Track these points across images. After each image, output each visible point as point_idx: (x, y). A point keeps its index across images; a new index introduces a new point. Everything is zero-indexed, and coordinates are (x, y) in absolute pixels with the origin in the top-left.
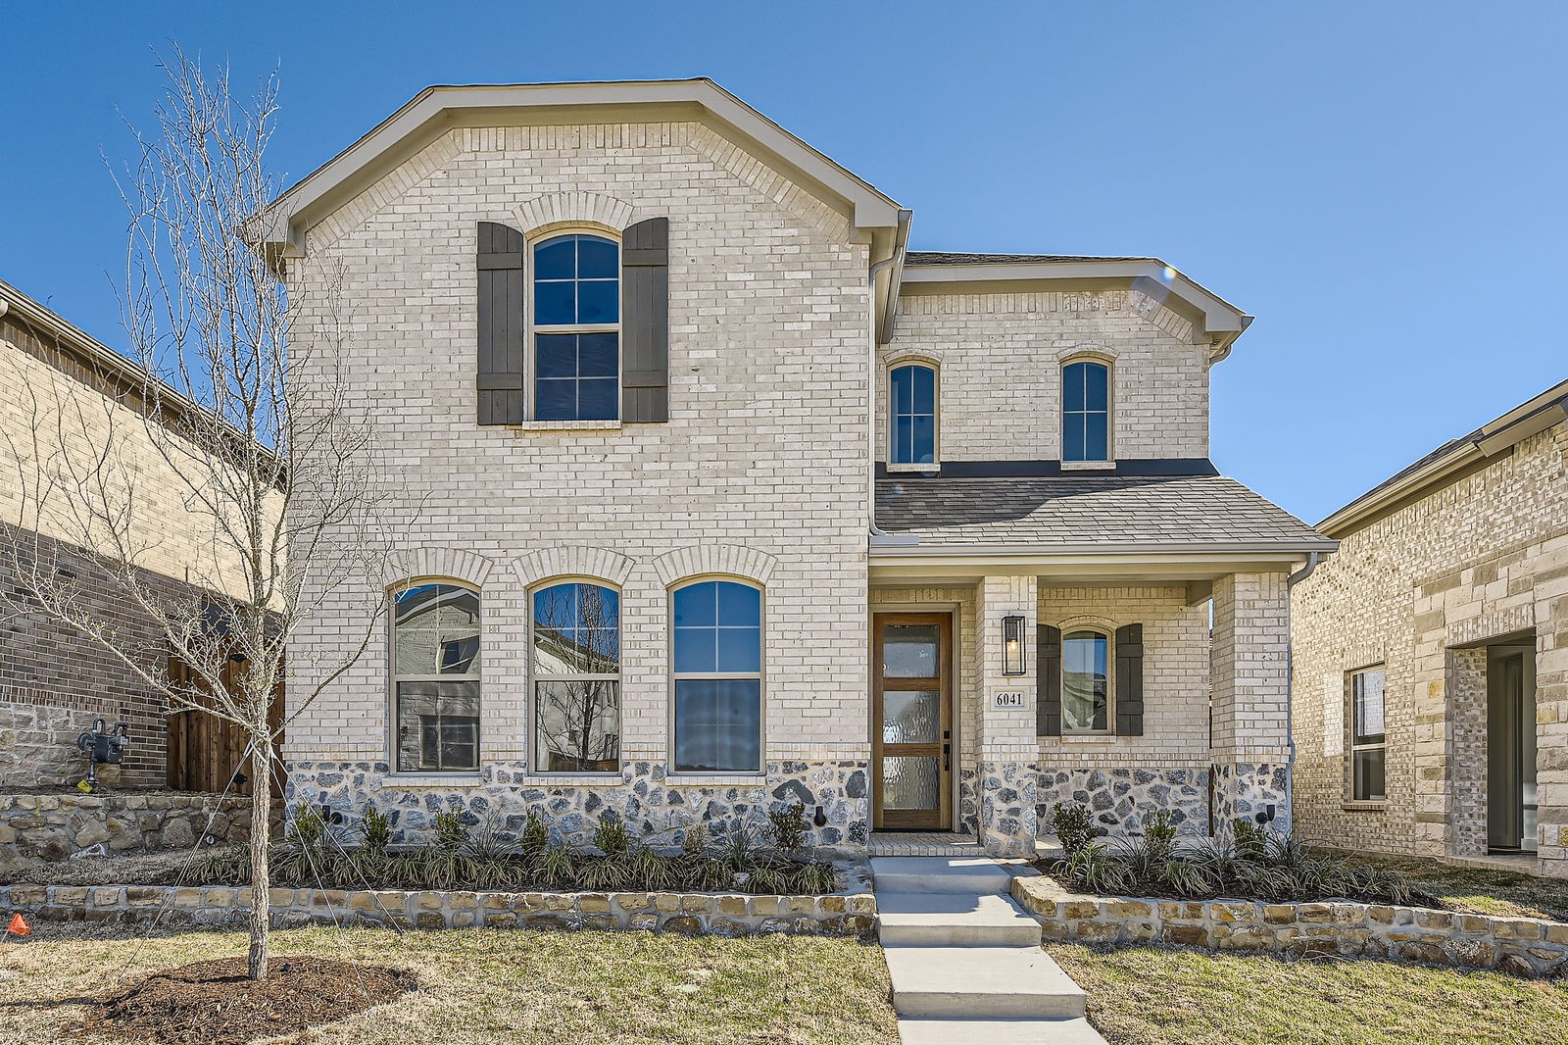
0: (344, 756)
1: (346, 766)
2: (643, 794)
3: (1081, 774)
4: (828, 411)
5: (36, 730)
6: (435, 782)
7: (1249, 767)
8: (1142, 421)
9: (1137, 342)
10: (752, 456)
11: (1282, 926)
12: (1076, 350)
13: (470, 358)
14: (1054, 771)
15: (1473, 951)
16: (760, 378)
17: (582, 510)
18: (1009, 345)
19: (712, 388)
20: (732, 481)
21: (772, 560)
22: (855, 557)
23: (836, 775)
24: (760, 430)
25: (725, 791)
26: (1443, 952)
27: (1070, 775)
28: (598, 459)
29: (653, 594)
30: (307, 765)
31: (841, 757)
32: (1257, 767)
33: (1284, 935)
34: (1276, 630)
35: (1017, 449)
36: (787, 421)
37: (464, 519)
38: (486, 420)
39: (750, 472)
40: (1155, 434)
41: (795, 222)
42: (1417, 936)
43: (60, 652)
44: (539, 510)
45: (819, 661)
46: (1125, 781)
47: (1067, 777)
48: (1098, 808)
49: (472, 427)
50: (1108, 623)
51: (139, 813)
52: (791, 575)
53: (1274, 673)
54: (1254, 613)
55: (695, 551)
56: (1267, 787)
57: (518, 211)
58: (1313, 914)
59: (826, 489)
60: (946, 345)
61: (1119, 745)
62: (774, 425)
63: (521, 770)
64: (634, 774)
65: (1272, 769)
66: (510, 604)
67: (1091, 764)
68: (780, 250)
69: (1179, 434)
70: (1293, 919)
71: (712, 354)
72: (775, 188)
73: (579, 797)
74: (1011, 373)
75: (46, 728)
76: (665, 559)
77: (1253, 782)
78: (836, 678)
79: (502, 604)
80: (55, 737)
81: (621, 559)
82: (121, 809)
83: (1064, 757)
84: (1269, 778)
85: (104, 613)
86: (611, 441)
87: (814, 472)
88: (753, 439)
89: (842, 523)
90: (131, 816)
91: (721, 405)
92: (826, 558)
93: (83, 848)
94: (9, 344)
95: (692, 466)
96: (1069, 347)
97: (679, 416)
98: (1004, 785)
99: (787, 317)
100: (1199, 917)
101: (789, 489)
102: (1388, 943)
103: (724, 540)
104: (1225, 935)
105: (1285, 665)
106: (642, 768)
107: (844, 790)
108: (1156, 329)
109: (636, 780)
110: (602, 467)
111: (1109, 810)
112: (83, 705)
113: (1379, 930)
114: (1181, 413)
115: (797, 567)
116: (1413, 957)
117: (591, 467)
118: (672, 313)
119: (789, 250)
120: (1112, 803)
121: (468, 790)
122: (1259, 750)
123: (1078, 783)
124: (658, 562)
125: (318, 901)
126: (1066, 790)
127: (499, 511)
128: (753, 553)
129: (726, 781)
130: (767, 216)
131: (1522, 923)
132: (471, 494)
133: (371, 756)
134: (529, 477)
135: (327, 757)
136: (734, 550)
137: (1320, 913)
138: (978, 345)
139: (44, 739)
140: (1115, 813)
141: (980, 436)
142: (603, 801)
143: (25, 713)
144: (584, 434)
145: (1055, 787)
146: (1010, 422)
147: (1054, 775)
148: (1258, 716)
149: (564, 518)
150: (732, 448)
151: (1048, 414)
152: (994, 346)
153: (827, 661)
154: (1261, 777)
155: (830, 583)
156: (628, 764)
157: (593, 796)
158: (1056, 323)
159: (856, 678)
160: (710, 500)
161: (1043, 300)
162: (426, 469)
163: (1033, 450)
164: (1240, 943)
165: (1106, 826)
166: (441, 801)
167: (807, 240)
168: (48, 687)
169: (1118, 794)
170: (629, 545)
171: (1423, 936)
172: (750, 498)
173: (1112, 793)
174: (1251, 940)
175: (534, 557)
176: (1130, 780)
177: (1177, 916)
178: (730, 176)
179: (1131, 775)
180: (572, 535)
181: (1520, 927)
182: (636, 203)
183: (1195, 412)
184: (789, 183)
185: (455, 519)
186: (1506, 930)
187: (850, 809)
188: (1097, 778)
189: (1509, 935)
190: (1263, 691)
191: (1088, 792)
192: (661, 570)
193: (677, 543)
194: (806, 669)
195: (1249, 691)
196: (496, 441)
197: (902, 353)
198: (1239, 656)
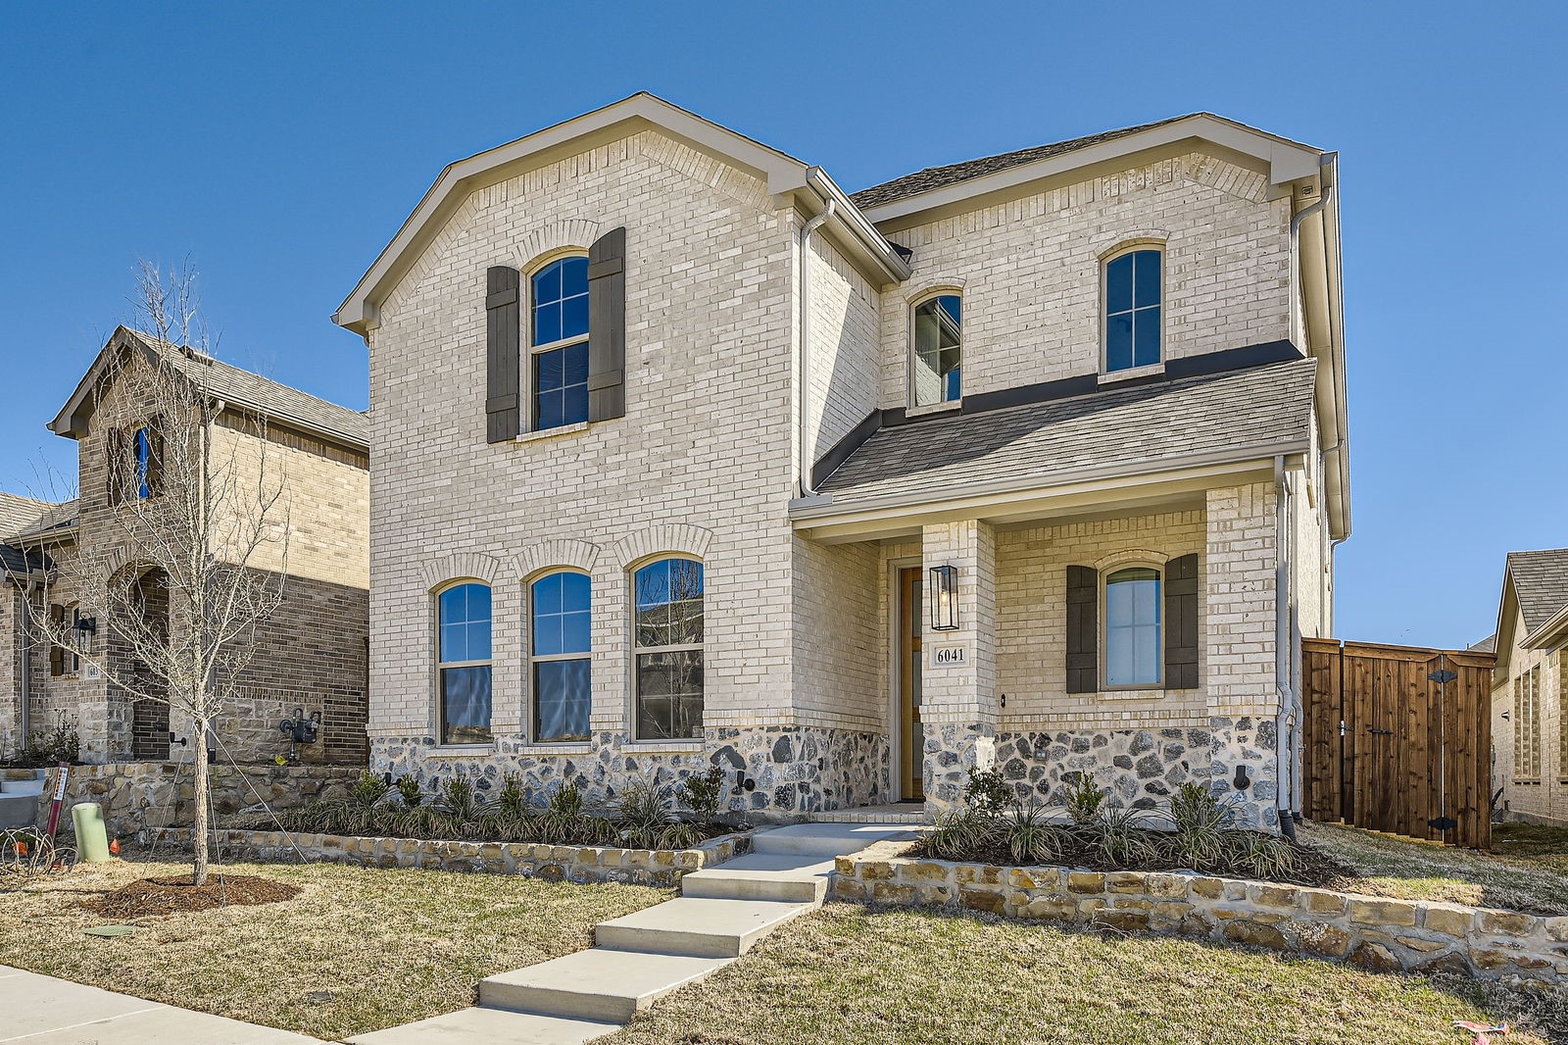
0: (403, 732)
1: (405, 740)
2: (607, 761)
3: (1123, 736)
4: (757, 381)
5: (254, 718)
6: (459, 752)
7: (1226, 721)
8: (1200, 308)
9: (1193, 215)
10: (691, 437)
11: (1087, 895)
12: (1117, 241)
13: (483, 388)
14: (1090, 733)
15: (1317, 936)
16: (699, 360)
17: (561, 506)
18: (1039, 252)
19: (659, 378)
20: (676, 463)
21: (708, 534)
22: (780, 523)
23: (765, 741)
24: (698, 410)
25: (670, 758)
26: (1280, 934)
27: (1109, 738)
28: (573, 459)
29: (612, 577)
30: (382, 740)
31: (767, 722)
32: (1235, 721)
33: (1087, 905)
34: (1259, 554)
35: (1047, 369)
36: (722, 397)
37: (480, 527)
38: (493, 438)
39: (690, 452)
40: (1218, 321)
41: (727, 202)
42: (1247, 915)
43: (274, 658)
44: (530, 511)
45: (748, 628)
46: (1177, 743)
47: (1106, 740)
48: (1142, 775)
49: (485, 446)
50: (1155, 556)
51: (300, 780)
52: (724, 547)
53: (1257, 606)
54: (1230, 536)
55: (645, 533)
56: (1250, 745)
57: (516, 252)
58: (1124, 884)
59: (755, 458)
60: (969, 268)
61: (1171, 700)
62: (711, 403)
63: (519, 742)
64: (599, 743)
65: (1255, 724)
66: (510, 596)
67: (1134, 724)
68: (716, 233)
69: (1249, 316)
70: (1101, 889)
71: (659, 345)
72: (711, 174)
73: (559, 765)
74: (1041, 284)
75: (262, 716)
76: (623, 543)
77: (1229, 739)
78: (764, 644)
79: (505, 597)
80: (269, 723)
81: (589, 547)
82: (284, 777)
83: (1101, 717)
84: (1252, 735)
85: (310, 624)
86: (584, 440)
87: (744, 443)
88: (692, 420)
89: (769, 489)
90: (293, 782)
91: (667, 392)
92: (754, 526)
93: (249, 805)
94: (232, 430)
95: (643, 453)
96: (1106, 240)
97: (634, 407)
98: (944, 748)
99: (722, 296)
100: (995, 882)
101: (723, 463)
102: (1214, 920)
103: (669, 520)
104: (1023, 903)
105: (1272, 594)
106: (606, 737)
107: (771, 755)
108: (1218, 193)
109: (601, 748)
110: (576, 466)
111: (1157, 778)
112: (293, 698)
113: (1202, 905)
114: (1252, 289)
115: (731, 538)
116: (1239, 939)
117: (568, 467)
118: (628, 314)
119: (723, 230)
120: (1160, 770)
121: (482, 758)
122: (1237, 700)
123: (1119, 746)
124: (617, 547)
125: (328, 844)
126: (1105, 755)
127: (503, 516)
128: (692, 528)
129: (669, 748)
130: (704, 203)
131: (1390, 904)
132: (485, 504)
133: (420, 732)
134: (523, 482)
135: (394, 733)
136: (677, 527)
137: (1132, 883)
138: (1003, 260)
139: (260, 725)
140: (1164, 782)
141: (1006, 362)
142: (577, 768)
143: (246, 706)
144: (562, 438)
145: (1092, 752)
146: (1039, 340)
147: (1091, 739)
148: (1237, 659)
149: (548, 516)
150: (676, 431)
151: (1085, 322)
152: (1022, 257)
153: (755, 628)
154: (1241, 733)
155: (758, 551)
156: (595, 734)
157: (569, 763)
158: (1093, 215)
159: (781, 643)
160: (658, 484)
161: (1080, 192)
162: (455, 488)
163: (1066, 366)
164: (1038, 912)
165: (1155, 797)
166: (464, 768)
167: (737, 217)
168: (264, 685)
169: (1168, 759)
170: (596, 533)
171: (1256, 914)
172: (689, 477)
173: (1161, 757)
174: (1048, 909)
175: (527, 553)
176: (1184, 742)
177: (972, 880)
178: (675, 172)
179: (1185, 736)
180: (555, 530)
181: (1387, 910)
182: (602, 219)
183: (1271, 285)
184: (723, 165)
185: (473, 527)
186: (1364, 912)
187: (776, 774)
188: (1141, 741)
189: (1368, 918)
190: (1244, 629)
191: (1131, 757)
192: (620, 554)
193: (633, 527)
194: (737, 638)
195: (1225, 630)
196: (501, 456)
197: (922, 287)
198: (1212, 589)
